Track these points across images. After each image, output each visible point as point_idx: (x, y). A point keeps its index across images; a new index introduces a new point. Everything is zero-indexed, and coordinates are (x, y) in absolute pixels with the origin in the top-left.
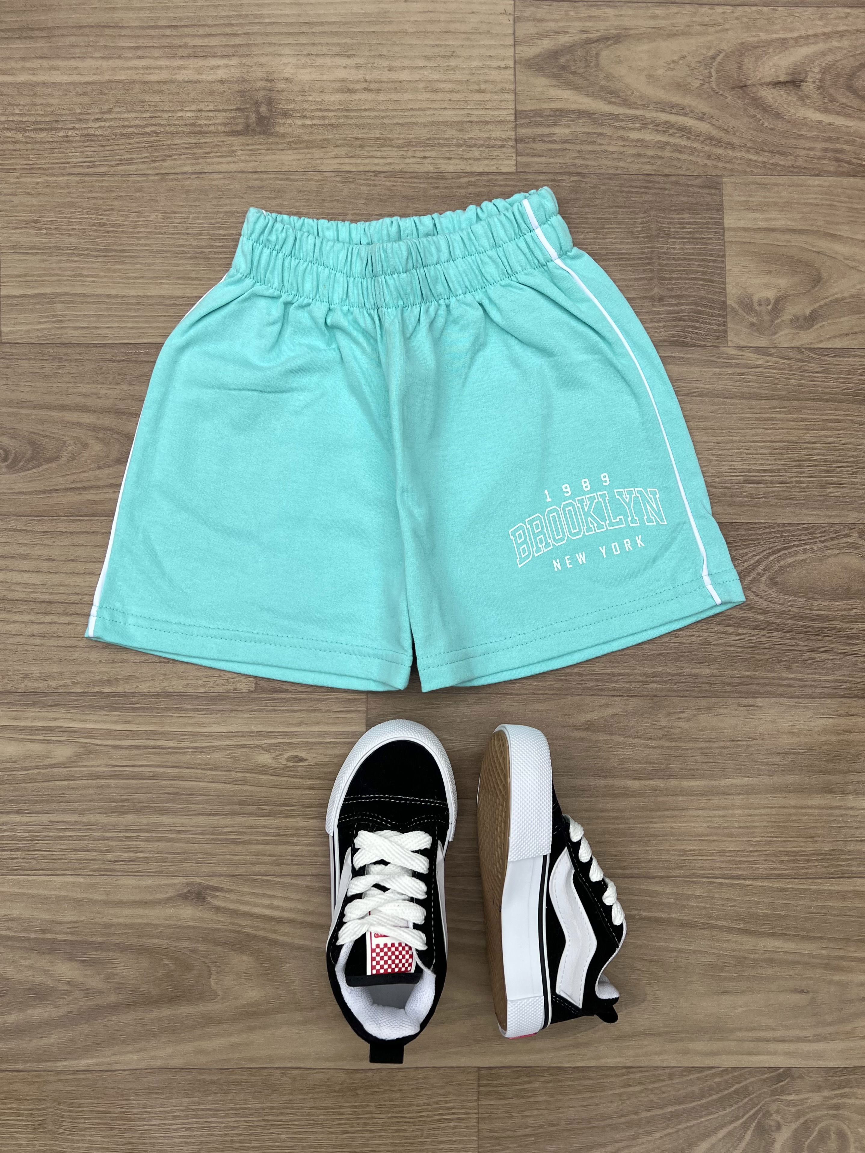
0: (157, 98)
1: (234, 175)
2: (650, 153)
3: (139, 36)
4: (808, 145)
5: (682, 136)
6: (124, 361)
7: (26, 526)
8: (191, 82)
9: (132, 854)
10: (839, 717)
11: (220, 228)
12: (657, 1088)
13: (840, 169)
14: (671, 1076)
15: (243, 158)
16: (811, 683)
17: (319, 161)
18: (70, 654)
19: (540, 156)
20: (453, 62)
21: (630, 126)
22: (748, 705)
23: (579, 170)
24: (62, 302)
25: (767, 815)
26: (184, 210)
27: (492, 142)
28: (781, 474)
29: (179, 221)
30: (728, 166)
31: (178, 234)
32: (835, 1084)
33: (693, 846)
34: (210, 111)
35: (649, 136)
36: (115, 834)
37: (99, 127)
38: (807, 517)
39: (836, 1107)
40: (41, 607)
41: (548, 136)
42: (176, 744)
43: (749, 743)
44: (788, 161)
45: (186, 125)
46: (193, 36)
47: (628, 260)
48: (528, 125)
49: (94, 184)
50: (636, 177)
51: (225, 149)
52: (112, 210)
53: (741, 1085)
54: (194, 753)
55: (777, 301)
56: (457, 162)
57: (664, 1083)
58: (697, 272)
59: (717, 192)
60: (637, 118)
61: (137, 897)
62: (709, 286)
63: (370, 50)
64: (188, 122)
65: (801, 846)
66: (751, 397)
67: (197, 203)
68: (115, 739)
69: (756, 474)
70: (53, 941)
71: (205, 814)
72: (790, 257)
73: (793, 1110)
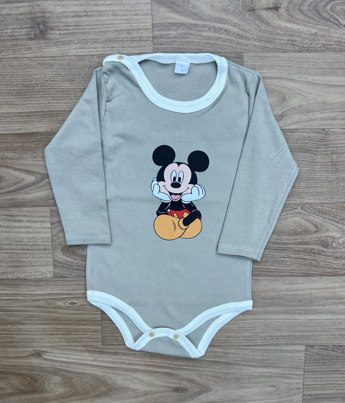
1: (32, 58)
2: (212, 42)
4: (281, 38)
5: (226, 34)
9: (11, 340)
10: (293, 284)
11: (26, 81)
13: (295, 49)
15: (35, 51)
17: (68, 51)
19: (163, 44)
20: (124, 1)
21: (203, 29)
23: (181, 51)
25: (261, 322)
26: (11, 74)
27: (142, 39)
29: (9, 79)
30: (246, 48)
31: (8, 85)
33: (231, 334)
34: (19, 29)
35: (212, 34)
36: (4, 332)
41: (167, 35)
42: (25, 298)
44: (272, 46)
45: (9, 36)
48: (158, 30)
51: (27, 47)
54: (32, 302)
56: (128, 49)
59: (241, 60)
60: (206, 26)
61: (15, 355)
64: (9, 34)
67: (16, 71)
71: (38, 324)
72: (272, 89)
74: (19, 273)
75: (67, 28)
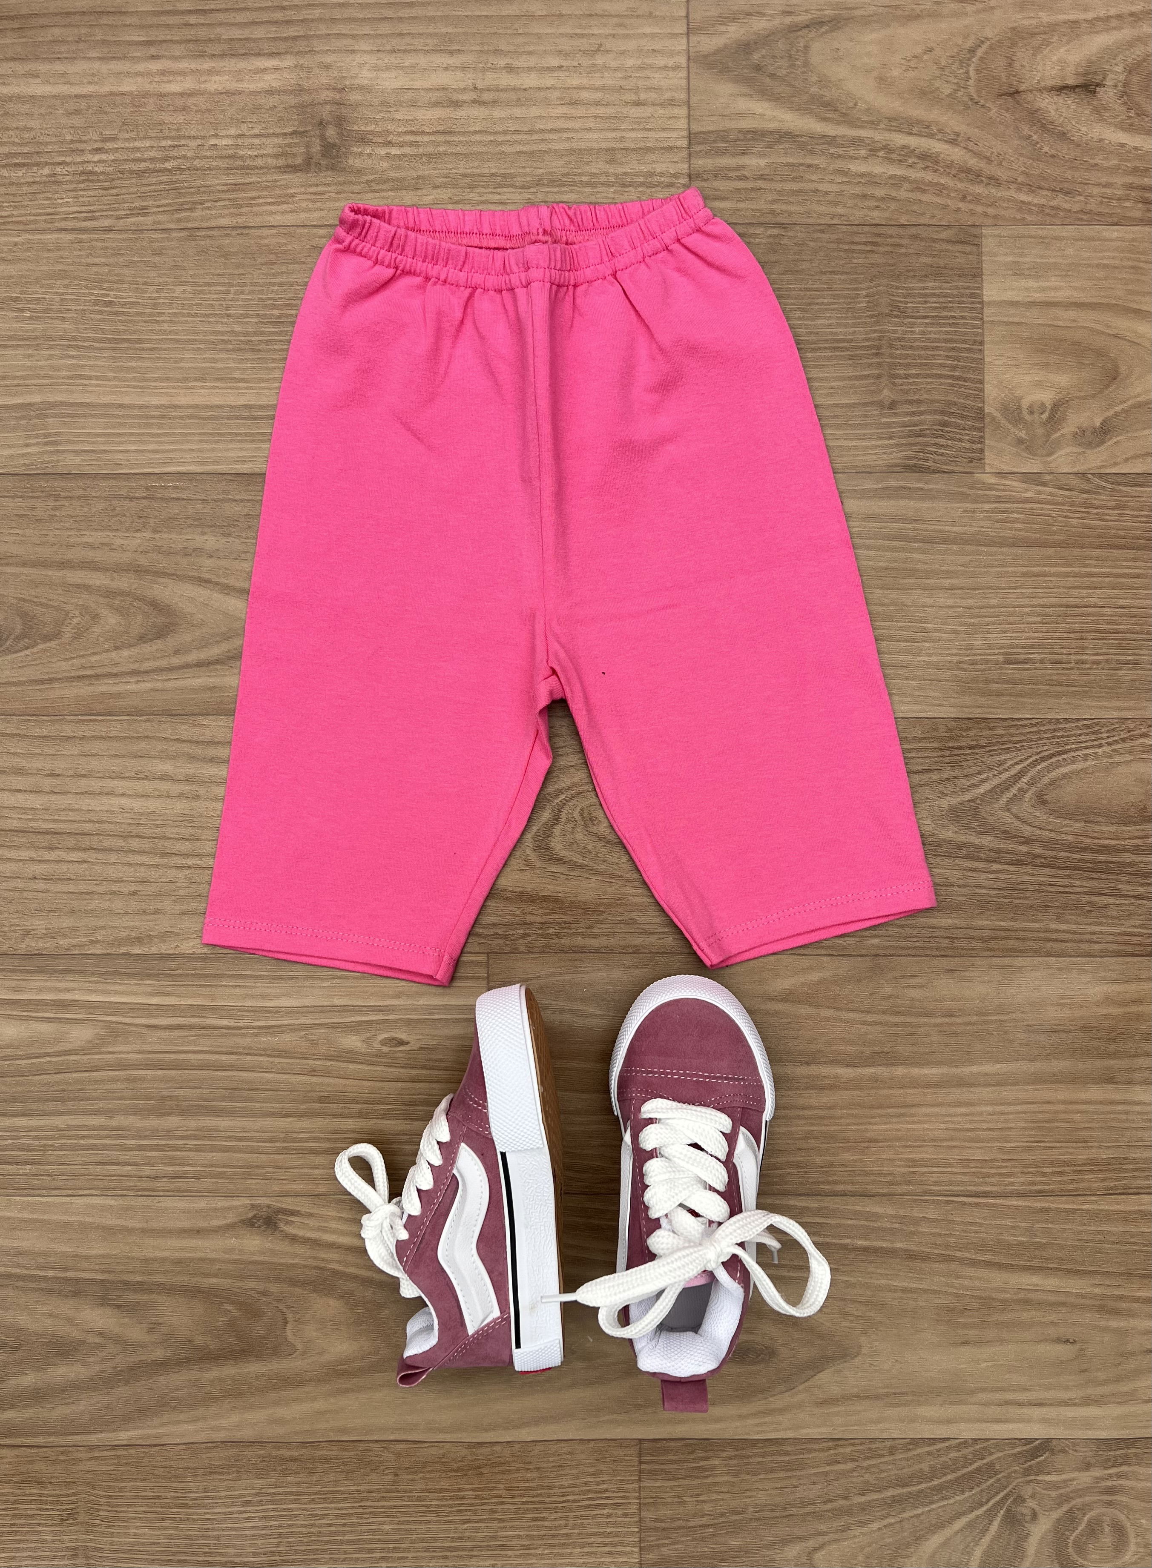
0: (180, 118)
1: (292, 229)
2: (880, 192)
3: (151, 26)
4: (1104, 180)
5: (926, 168)
6: (145, 498)
7: (18, 728)
8: (227, 93)
9: (177, 1168)
10: (1126, 982)
11: (274, 307)
12: (874, 1466)
13: (1149, 214)
14: (892, 1451)
15: (304, 205)
16: (1089, 937)
18: (85, 902)
19: (724, 199)
20: (600, 60)
21: (852, 153)
22: (1003, 967)
23: (780, 220)
24: (56, 416)
25: (1025, 1113)
26: (222, 280)
27: (655, 179)
28: (1055, 650)
29: (216, 296)
30: (990, 211)
31: (215, 315)
32: (1108, 1460)
33: (927, 1154)
34: (256, 136)
35: (878, 168)
36: (155, 1142)
37: (99, 162)
38: (1090, 709)
39: (1111, 1491)
40: (44, 840)
41: (735, 169)
42: (232, 1023)
43: (1002, 1017)
44: (1074, 204)
45: (221, 157)
46: (228, 24)
47: (847, 349)
48: (708, 153)
49: (94, 243)
50: (860, 228)
51: (277, 192)
52: (122, 282)
53: (985, 1461)
54: (256, 1035)
55: (1056, 407)
57: (883, 1460)
58: (942, 366)
59: (974, 249)
60: (862, 141)
61: (187, 1224)
62: (961, 386)
63: (482, 44)
64: (224, 153)
65: (1071, 1154)
66: (1016, 543)
67: (241, 271)
68: (149, 1016)
69: (1020, 651)
70: (77, 1281)
71: (273, 1115)
72: (1074, 343)
73: (1054, 1494)
75: (412, 138)
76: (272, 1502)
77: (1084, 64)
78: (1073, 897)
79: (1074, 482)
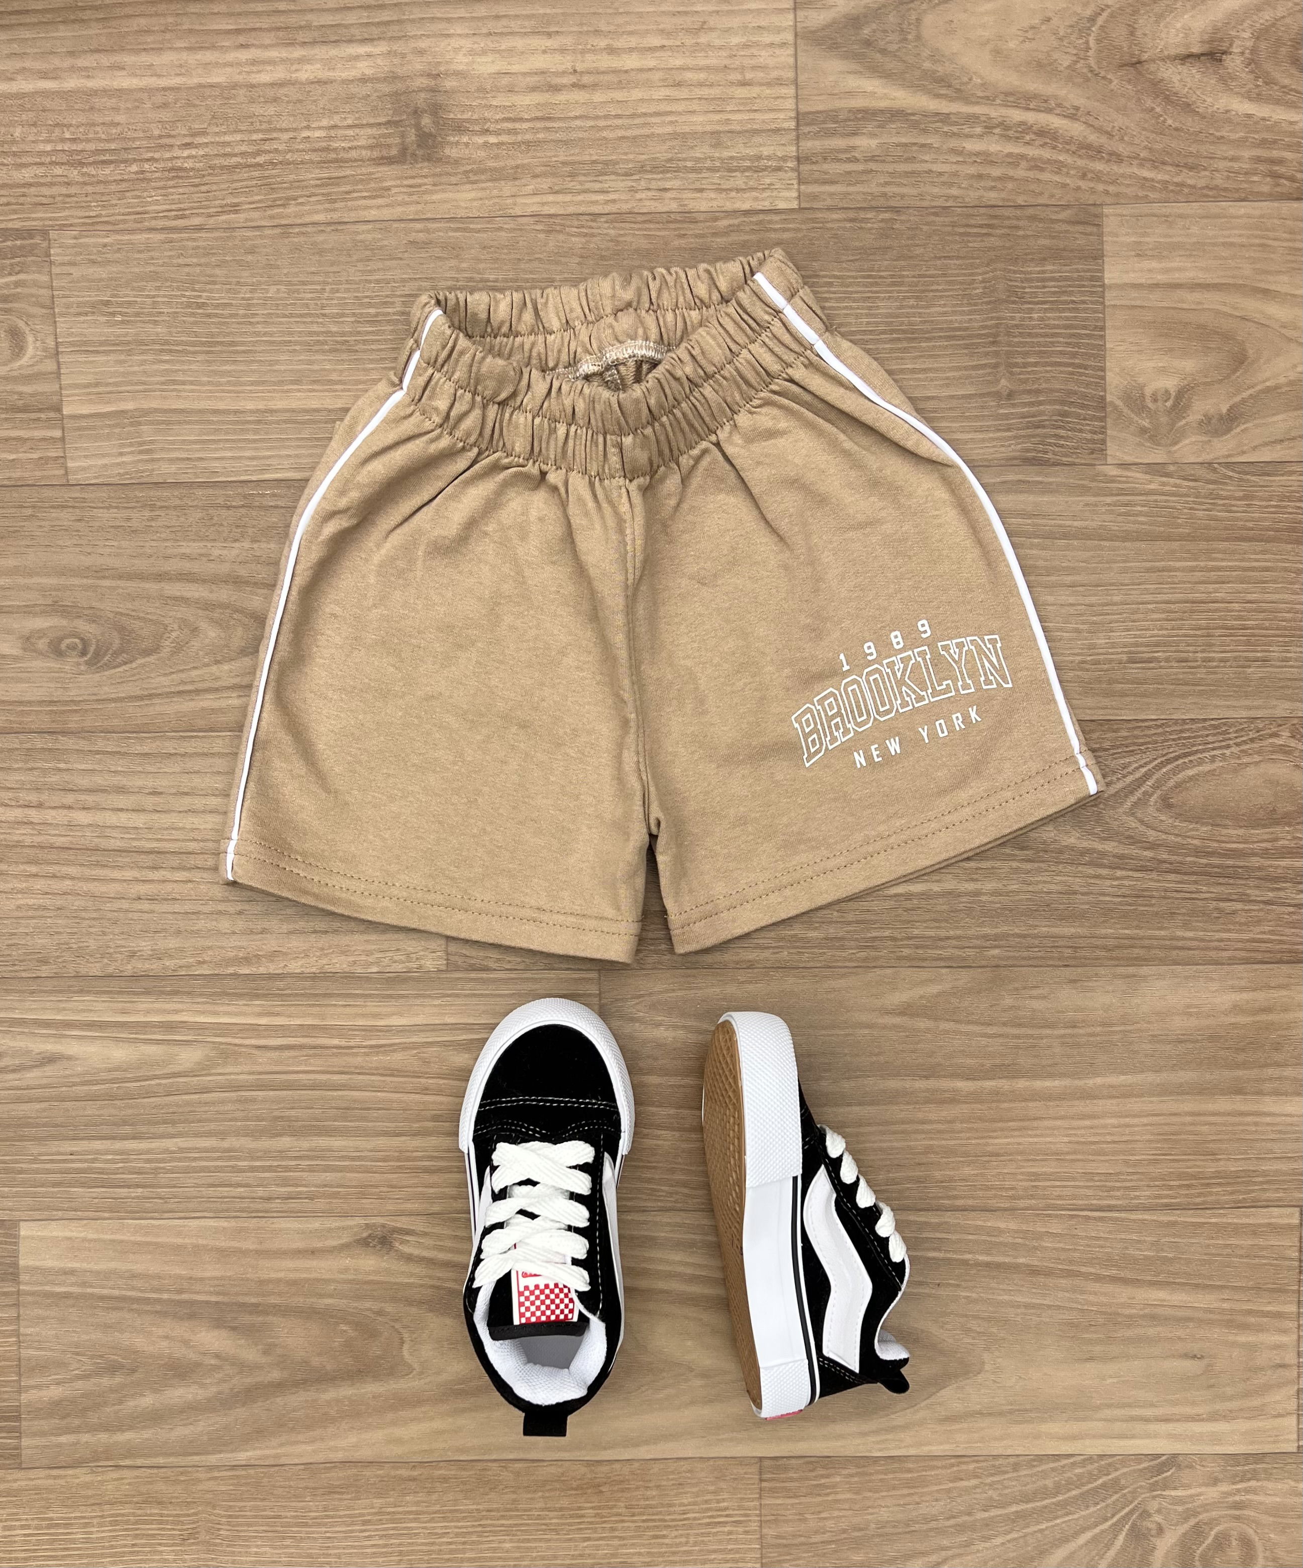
0: (271, 110)
1: (387, 224)
2: (996, 172)
3: (240, 14)
4: (1231, 153)
5: (1044, 145)
6: (242, 506)
7: (118, 745)
8: (318, 82)
9: (290, 1189)
10: (1254, 990)
12: (997, 1482)
13: (1278, 189)
14: (1016, 1467)
15: (399, 198)
16: (1216, 944)
17: (510, 200)
18: (191, 922)
19: (834, 182)
20: (703, 39)
21: (966, 131)
22: (1127, 976)
23: (892, 203)
24: (150, 423)
25: (1151, 1125)
26: (316, 278)
27: (763, 163)
28: (1181, 648)
29: (311, 295)
30: (1111, 189)
31: (309, 314)
32: (1236, 1475)
33: (1048, 1167)
34: (349, 127)
35: (995, 147)
36: (267, 1163)
37: (188, 157)
38: (1218, 708)
39: (1237, 1505)
40: (148, 860)
41: (845, 151)
42: (343, 1043)
43: (1129, 1028)
44: (1200, 179)
45: (315, 150)
47: (963, 338)
48: (816, 136)
49: (183, 241)
50: (975, 210)
51: (372, 185)
52: (214, 283)
53: (1111, 1476)
54: (366, 1054)
55: (1180, 394)
56: (712, 195)
57: (1006, 1476)
58: (1063, 353)
59: (1094, 229)
60: (977, 118)
61: (300, 1245)
62: (1079, 374)
63: (581, 24)
64: (317, 146)
65: (1197, 1167)
66: (1138, 537)
67: (335, 269)
68: (259, 1037)
69: (1144, 649)
70: (192, 1303)
71: (386, 1134)
72: (1200, 326)
73: (1180, 1509)
74: (326, 955)
75: (509, 125)
76: (393, 1521)
77: (1209, 29)
78: (1200, 903)
79: (1202, 472)
